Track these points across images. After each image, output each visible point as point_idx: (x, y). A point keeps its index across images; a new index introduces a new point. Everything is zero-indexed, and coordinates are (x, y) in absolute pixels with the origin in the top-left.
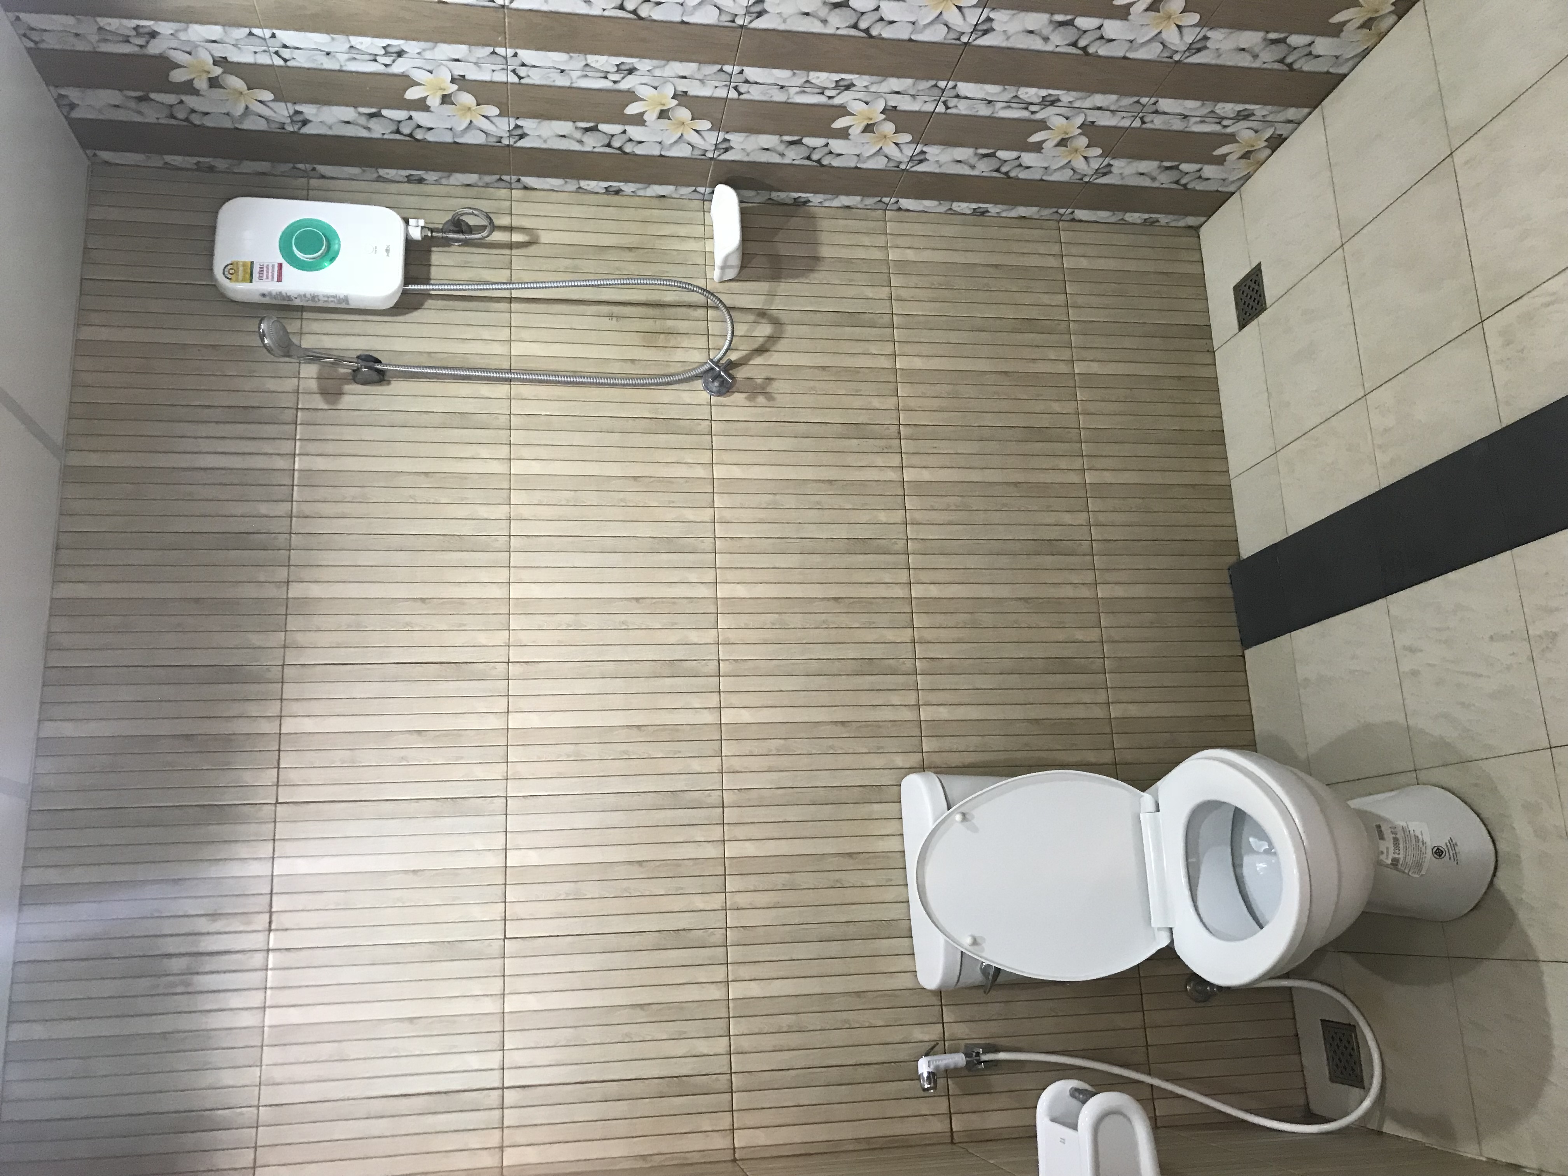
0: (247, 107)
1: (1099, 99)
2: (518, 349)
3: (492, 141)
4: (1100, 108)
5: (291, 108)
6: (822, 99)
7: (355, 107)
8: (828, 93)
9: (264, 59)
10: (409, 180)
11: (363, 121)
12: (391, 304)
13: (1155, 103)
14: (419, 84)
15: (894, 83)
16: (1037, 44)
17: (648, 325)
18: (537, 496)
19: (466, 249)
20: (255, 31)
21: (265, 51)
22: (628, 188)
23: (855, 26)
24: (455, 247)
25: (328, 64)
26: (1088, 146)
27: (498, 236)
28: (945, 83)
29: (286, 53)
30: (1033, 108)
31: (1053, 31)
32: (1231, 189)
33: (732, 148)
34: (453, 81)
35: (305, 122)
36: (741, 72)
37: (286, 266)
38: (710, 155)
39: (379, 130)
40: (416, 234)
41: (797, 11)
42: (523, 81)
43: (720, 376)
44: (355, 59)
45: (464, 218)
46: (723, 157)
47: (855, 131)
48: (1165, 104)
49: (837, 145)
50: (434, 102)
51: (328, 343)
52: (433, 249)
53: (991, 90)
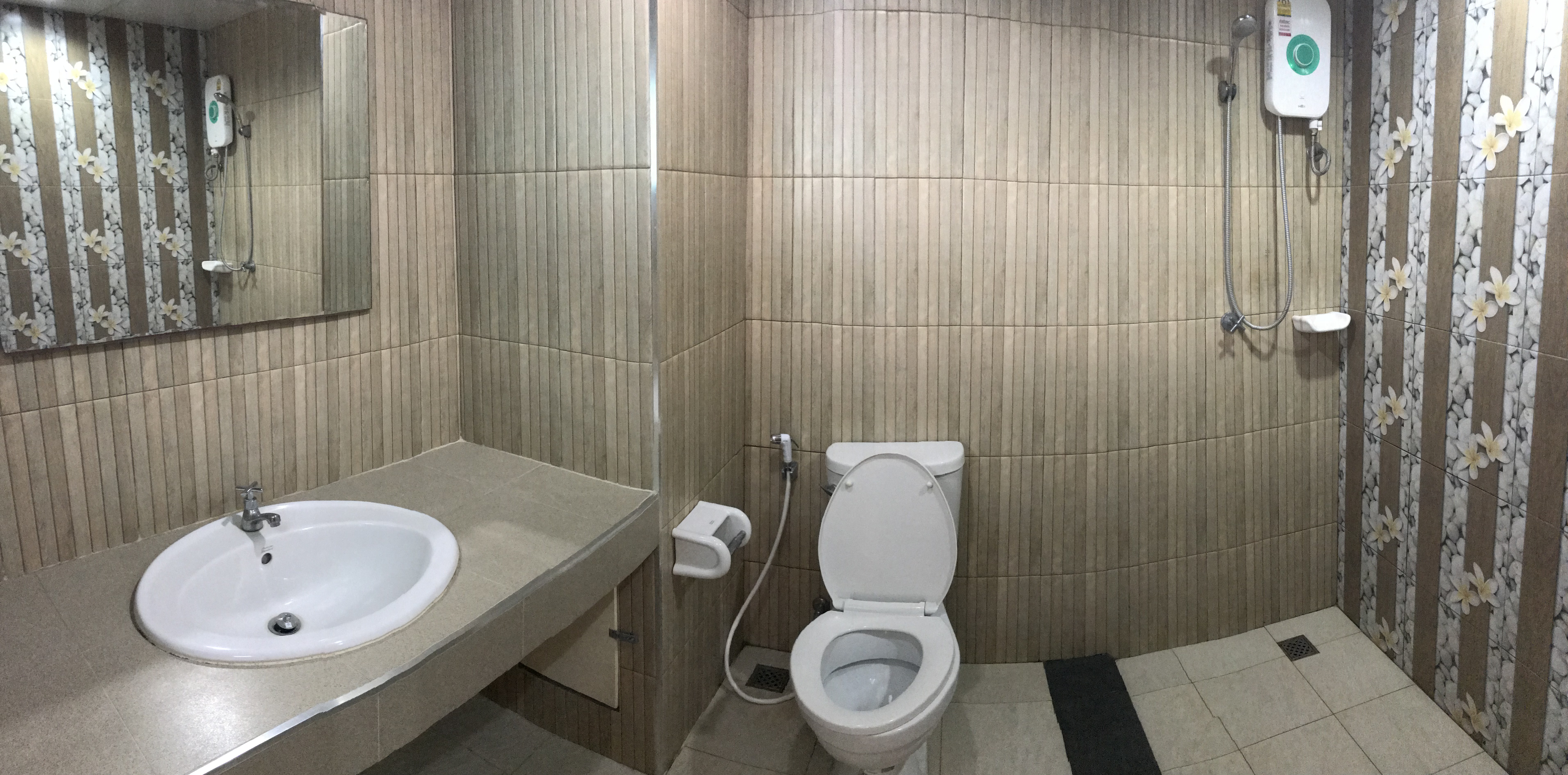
0: (1386, 15)
1: (1413, 550)
2: (1245, 191)
3: (1372, 173)
4: (1408, 551)
5: (1388, 44)
6: (1406, 380)
7: (1390, 85)
8: (1410, 384)
9: (1418, 24)
10: (1346, 122)
11: (1382, 90)
12: (1269, 108)
13: (1412, 584)
14: (1406, 126)
15: (1418, 425)
16: (1447, 514)
17: (1264, 276)
18: (1154, 204)
19: (1305, 157)
20: (1436, 18)
21: (1424, 25)
22: (1346, 260)
23: (1454, 402)
24: (1305, 151)
25: (1417, 67)
26: (1384, 542)
27: (1313, 178)
28: (1420, 456)
29: (1423, 39)
30: (1406, 510)
31: (1456, 525)
32: (1362, 626)
33: (1373, 324)
34: (1410, 148)
35: (1379, 53)
36: (1421, 331)
37: (1289, 39)
38: (1368, 310)
39: (1376, 101)
40: (1313, 125)
41: (1462, 366)
42: (1411, 192)
43: (1234, 324)
44: (1421, 84)
45: (1324, 155)
46: (1367, 319)
47: (1387, 400)
48: (1412, 591)
49: (1378, 389)
50: (1396, 136)
51: (1242, 64)
52: (1304, 137)
53: (1417, 485)
